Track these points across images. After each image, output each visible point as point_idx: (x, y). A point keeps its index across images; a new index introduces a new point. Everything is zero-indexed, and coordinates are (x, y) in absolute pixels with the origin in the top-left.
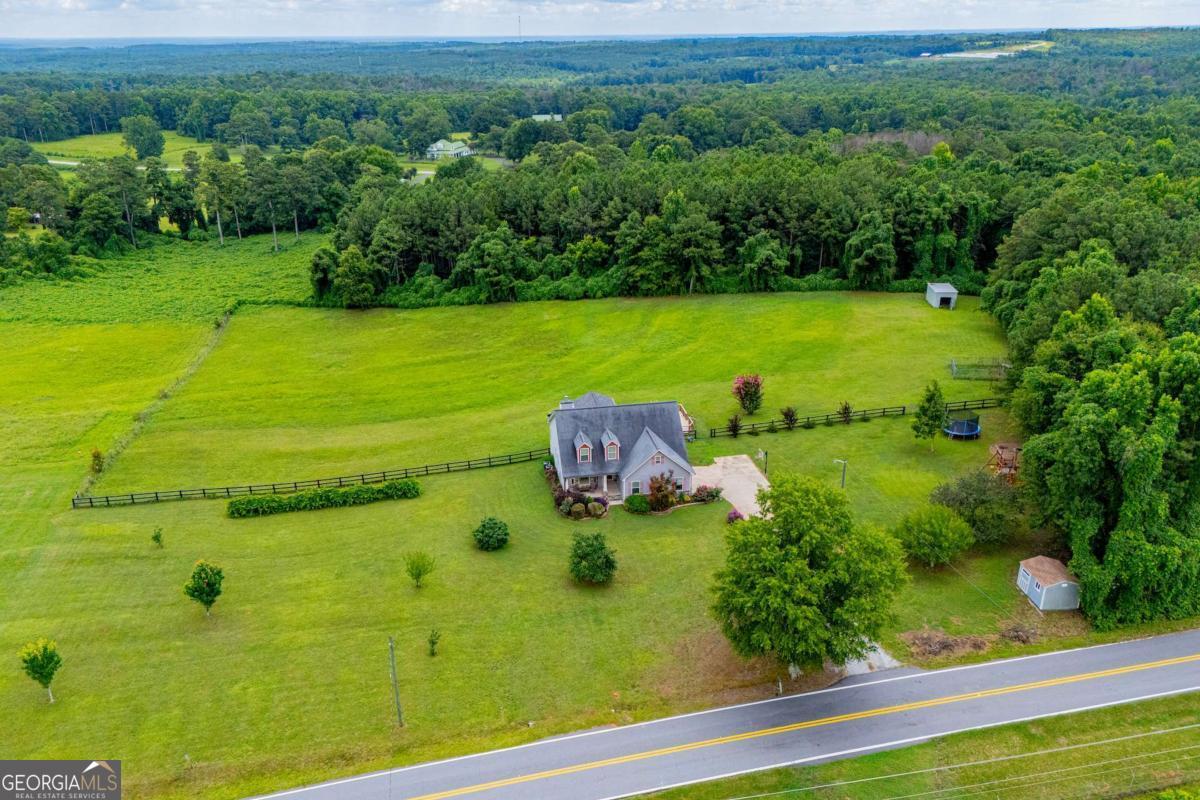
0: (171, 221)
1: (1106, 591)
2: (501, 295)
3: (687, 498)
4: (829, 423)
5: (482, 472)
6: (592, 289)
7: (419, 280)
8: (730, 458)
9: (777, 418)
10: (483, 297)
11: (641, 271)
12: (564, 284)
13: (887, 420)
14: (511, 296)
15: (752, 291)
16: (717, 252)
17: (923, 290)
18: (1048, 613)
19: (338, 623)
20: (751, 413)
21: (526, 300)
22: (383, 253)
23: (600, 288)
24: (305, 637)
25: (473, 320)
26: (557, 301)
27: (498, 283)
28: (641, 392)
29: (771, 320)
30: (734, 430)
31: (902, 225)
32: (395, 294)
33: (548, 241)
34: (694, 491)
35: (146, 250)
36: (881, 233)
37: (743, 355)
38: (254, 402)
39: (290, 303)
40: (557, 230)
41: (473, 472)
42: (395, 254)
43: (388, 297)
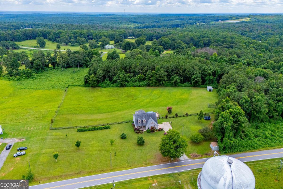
0: (51, 65)
2: (123, 86)
3: (157, 130)
4: (184, 116)
5: (121, 124)
6: (141, 85)
7: (106, 82)
8: (165, 123)
9: (174, 115)
10: (119, 86)
11: (151, 82)
12: (135, 83)
13: (194, 116)
14: (125, 86)
15: (173, 86)
16: (166, 78)
17: (206, 87)
18: (214, 151)
19: (100, 150)
20: (170, 114)
21: (128, 86)
22: (99, 76)
23: (143, 85)
24: (94, 153)
25: (117, 91)
26: (134, 87)
27: (122, 83)
29: (176, 93)
30: (166, 117)
31: (203, 74)
32: (101, 84)
33: (132, 74)
35: (47, 72)
36: (198, 76)
37: (170, 101)
38: (77, 109)
39: (79, 86)
40: (134, 72)
41: (119, 124)
42: (101, 76)
43: (100, 85)
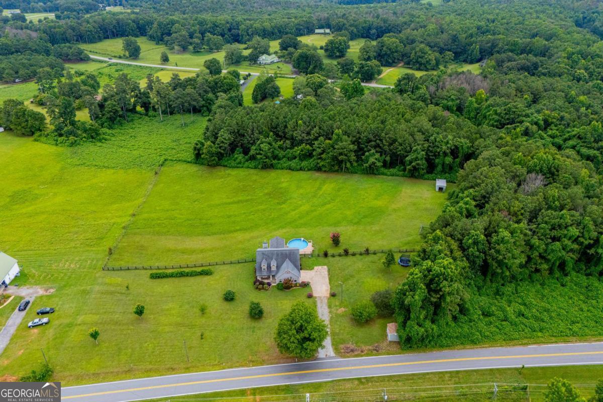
0: (141, 107)
1: (404, 339)
2: (267, 167)
3: (298, 285)
4: (361, 254)
5: (235, 265)
6: (304, 167)
7: (236, 156)
8: (320, 267)
9: (341, 251)
10: (260, 167)
11: (322, 163)
12: (293, 163)
13: (383, 254)
14: (272, 167)
15: (367, 174)
17: (435, 181)
18: (390, 342)
19: (178, 325)
20: (336, 246)
21: (277, 169)
22: (222, 145)
23: (307, 167)
24: (167, 329)
25: (255, 177)
26: (290, 171)
27: (266, 162)
28: (304, 229)
29: (367, 193)
30: (326, 255)
31: (431, 152)
32: (226, 161)
33: (288, 143)
34: (300, 282)
35: (131, 123)
36: (419, 156)
37: (348, 213)
38: (164, 221)
39: (185, 161)
40: (292, 139)
41: (232, 265)
42: (226, 145)
43: (223, 162)
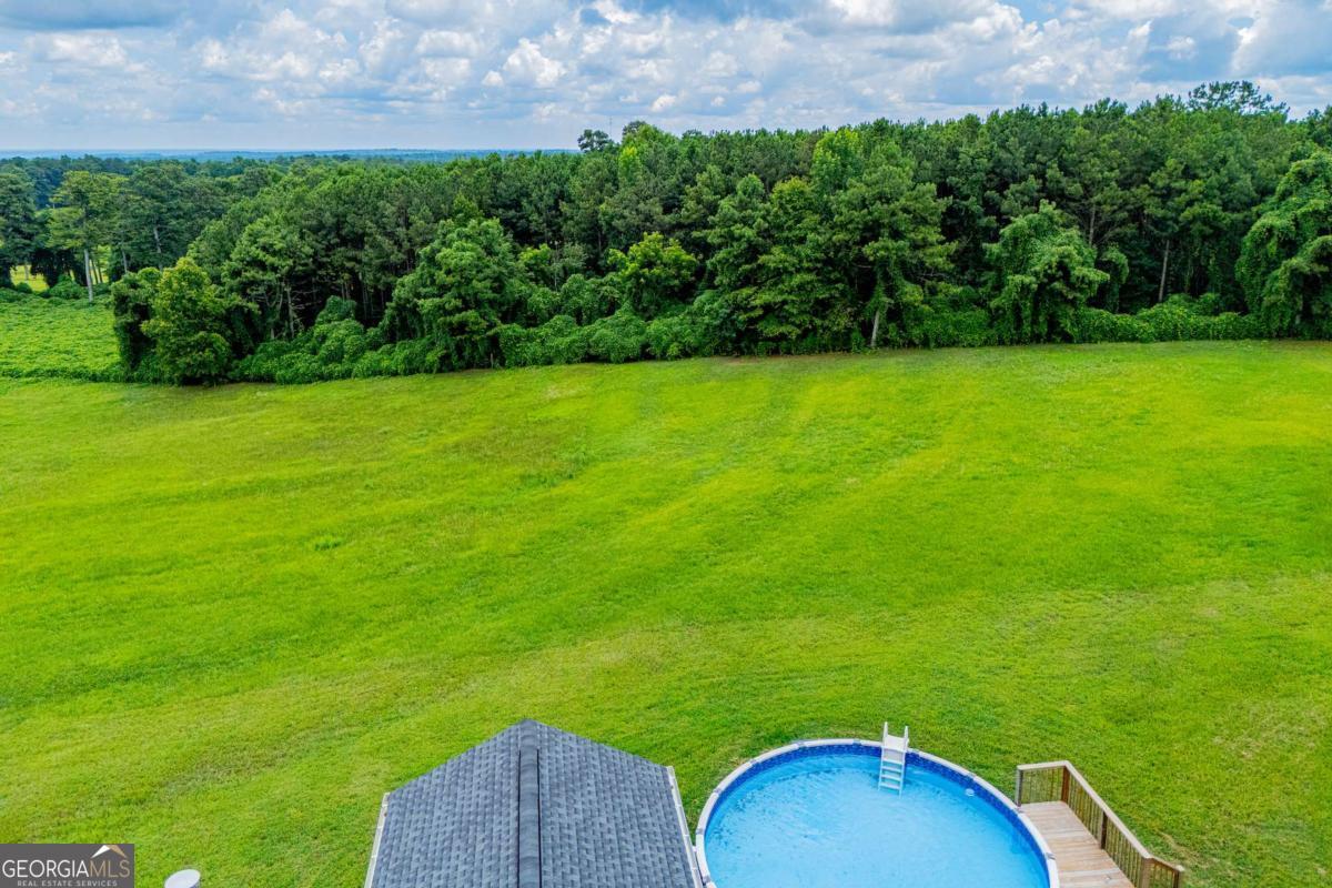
2: (472, 357)
6: (659, 339)
7: (319, 329)
10: (434, 358)
11: (765, 297)
12: (602, 331)
14: (493, 356)
16: (939, 253)
21: (522, 364)
22: (251, 274)
23: (676, 336)
26: (586, 366)
27: (461, 327)
32: (270, 357)
33: (575, 253)
40: (593, 230)
42: (270, 276)
43: (259, 362)
